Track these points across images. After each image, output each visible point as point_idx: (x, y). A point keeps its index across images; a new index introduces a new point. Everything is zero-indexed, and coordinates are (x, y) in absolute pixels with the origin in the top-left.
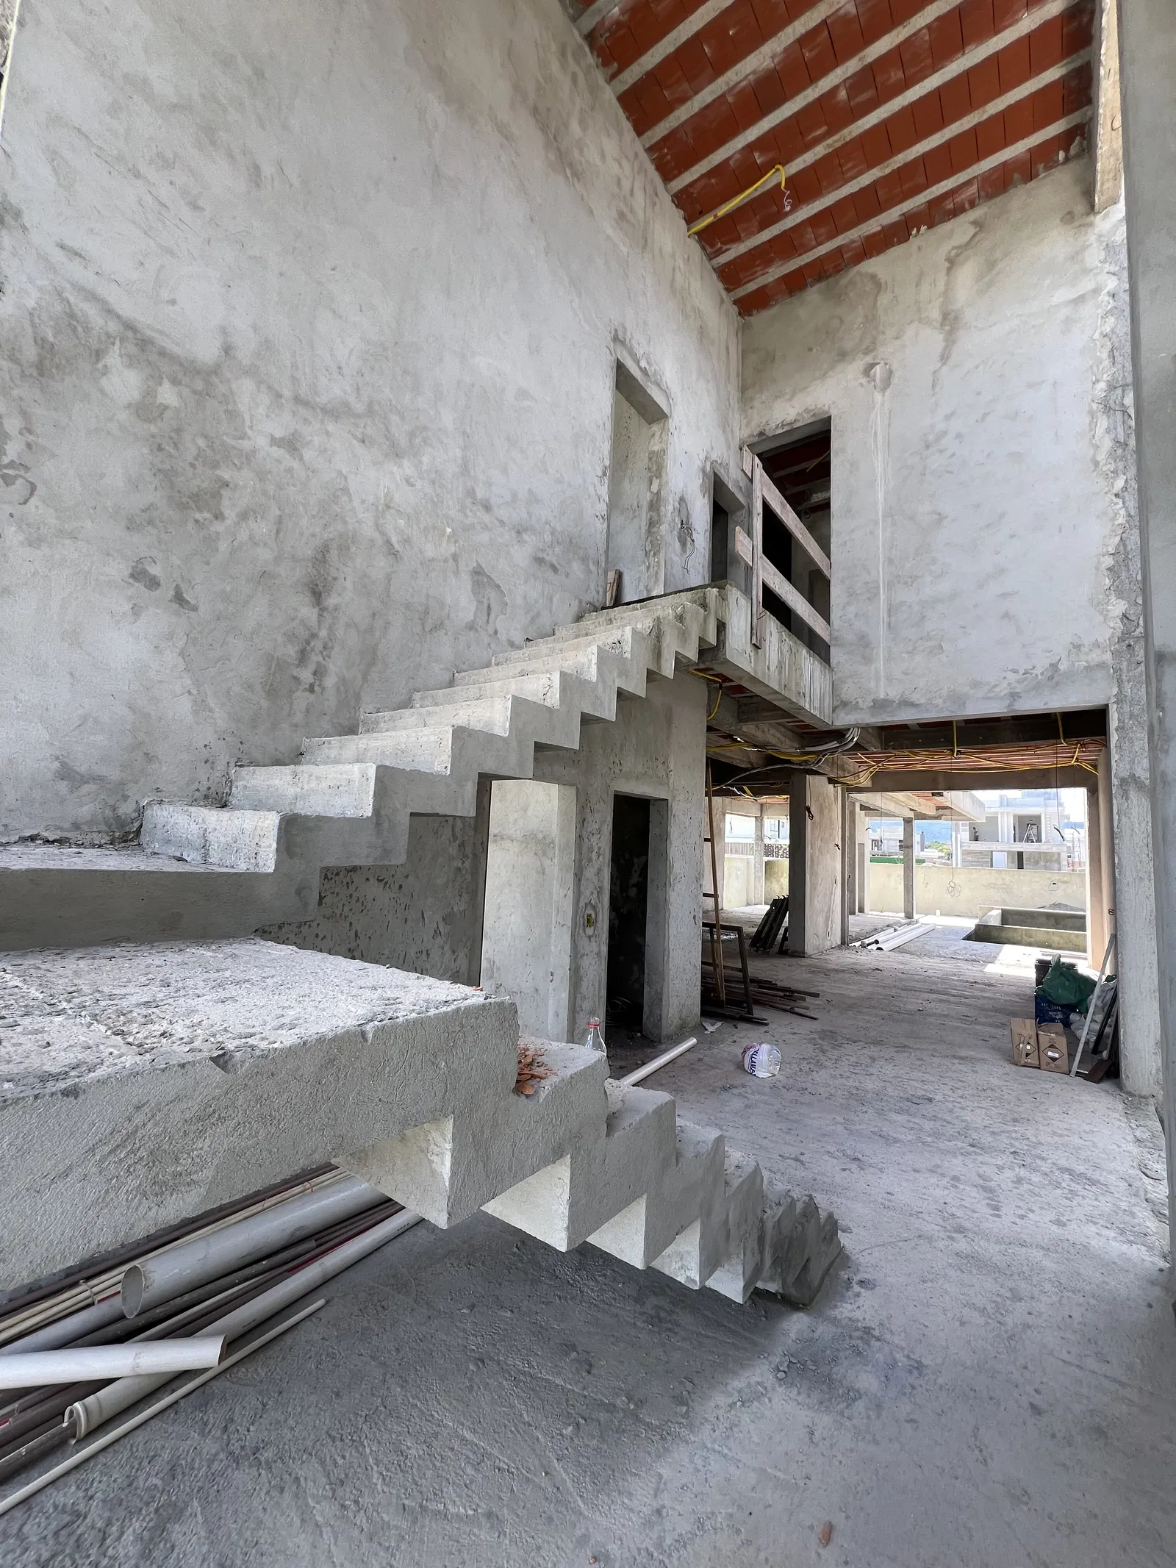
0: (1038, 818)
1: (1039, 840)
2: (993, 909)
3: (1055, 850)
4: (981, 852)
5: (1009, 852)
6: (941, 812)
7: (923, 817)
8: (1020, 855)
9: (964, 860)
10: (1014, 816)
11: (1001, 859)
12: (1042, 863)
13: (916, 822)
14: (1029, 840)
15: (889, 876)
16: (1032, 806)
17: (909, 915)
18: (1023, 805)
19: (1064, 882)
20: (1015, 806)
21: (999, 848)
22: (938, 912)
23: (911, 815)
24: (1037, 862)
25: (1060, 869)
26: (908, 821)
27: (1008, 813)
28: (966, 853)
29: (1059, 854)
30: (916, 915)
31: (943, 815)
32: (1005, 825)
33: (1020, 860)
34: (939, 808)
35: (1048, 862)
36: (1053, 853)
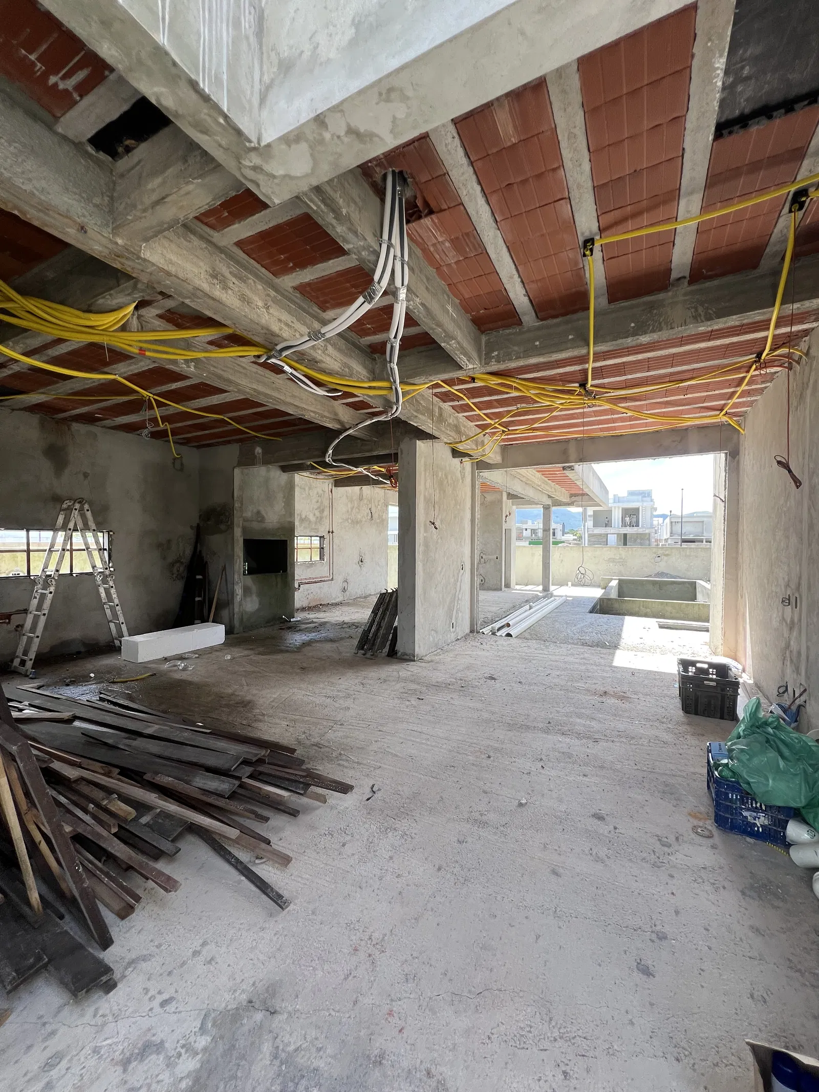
0: (638, 509)
1: (637, 525)
2: (612, 579)
3: (647, 531)
4: (600, 535)
5: (618, 534)
6: (574, 499)
7: (558, 503)
8: (625, 535)
9: (589, 541)
10: (623, 509)
11: (612, 539)
12: (639, 541)
13: (554, 509)
14: (631, 525)
15: (533, 555)
16: (634, 502)
17: (546, 589)
18: (629, 501)
19: (667, 555)
20: (623, 502)
21: (612, 532)
22: (570, 584)
23: (549, 502)
24: (635, 540)
25: (649, 545)
26: (547, 508)
27: (619, 507)
28: (590, 536)
29: (649, 534)
30: (552, 588)
31: (575, 501)
32: (617, 516)
33: (625, 539)
34: (572, 495)
35: (643, 540)
36: (646, 534)
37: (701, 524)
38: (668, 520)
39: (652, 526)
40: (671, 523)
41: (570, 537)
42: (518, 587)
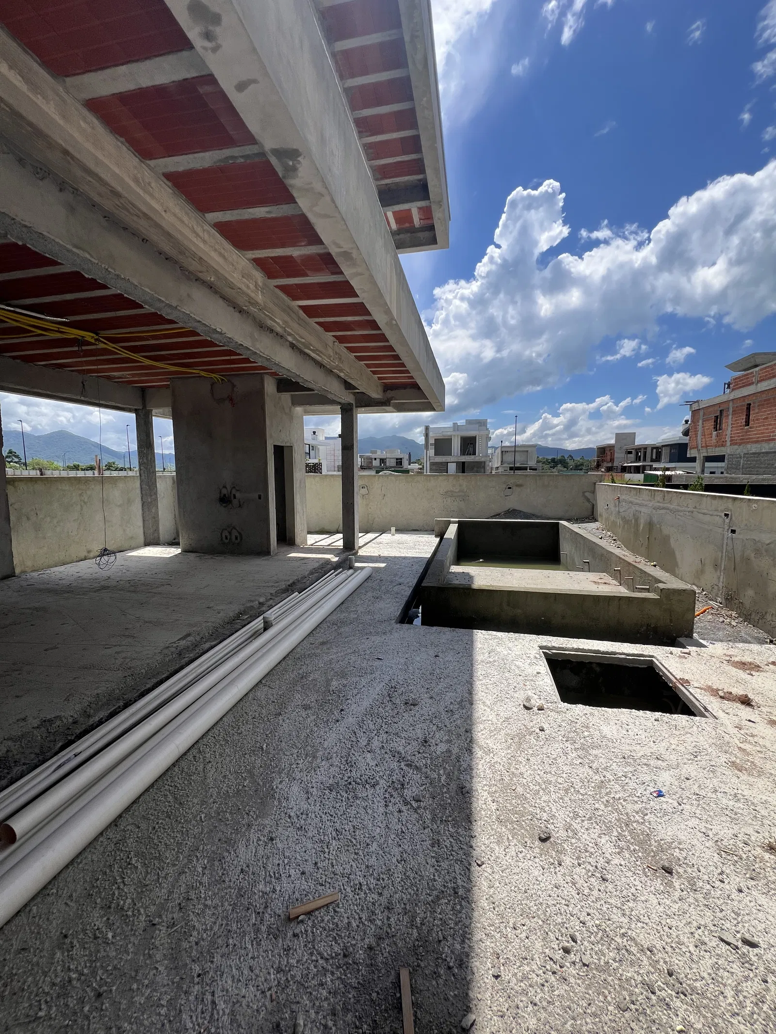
0: (475, 438)
1: (474, 454)
2: (449, 522)
3: (483, 460)
4: (441, 463)
5: (457, 463)
6: (390, 394)
7: (365, 402)
8: (463, 463)
9: (431, 470)
10: (461, 437)
11: (452, 467)
12: (475, 469)
14: (468, 454)
16: (471, 430)
17: (348, 545)
18: (467, 430)
19: (520, 485)
20: (462, 430)
21: (451, 460)
23: (350, 397)
24: (472, 468)
25: (484, 472)
26: (347, 410)
27: (458, 436)
28: (431, 464)
29: (484, 462)
30: (362, 539)
31: (392, 398)
32: (456, 445)
33: (463, 467)
34: (387, 388)
35: (479, 467)
36: (481, 462)
37: (526, 453)
38: (499, 451)
39: (487, 455)
40: (502, 452)
41: (415, 466)
42: (312, 539)
